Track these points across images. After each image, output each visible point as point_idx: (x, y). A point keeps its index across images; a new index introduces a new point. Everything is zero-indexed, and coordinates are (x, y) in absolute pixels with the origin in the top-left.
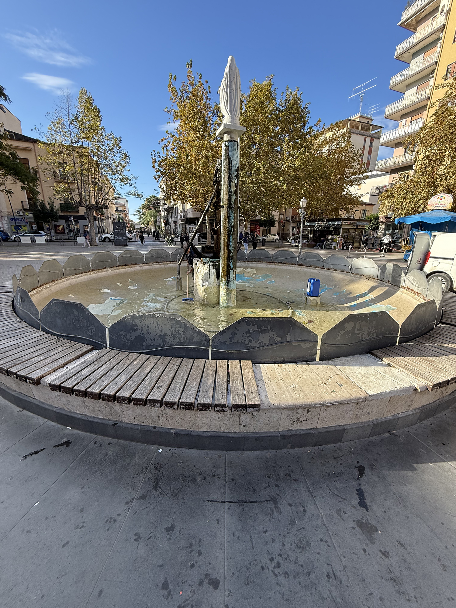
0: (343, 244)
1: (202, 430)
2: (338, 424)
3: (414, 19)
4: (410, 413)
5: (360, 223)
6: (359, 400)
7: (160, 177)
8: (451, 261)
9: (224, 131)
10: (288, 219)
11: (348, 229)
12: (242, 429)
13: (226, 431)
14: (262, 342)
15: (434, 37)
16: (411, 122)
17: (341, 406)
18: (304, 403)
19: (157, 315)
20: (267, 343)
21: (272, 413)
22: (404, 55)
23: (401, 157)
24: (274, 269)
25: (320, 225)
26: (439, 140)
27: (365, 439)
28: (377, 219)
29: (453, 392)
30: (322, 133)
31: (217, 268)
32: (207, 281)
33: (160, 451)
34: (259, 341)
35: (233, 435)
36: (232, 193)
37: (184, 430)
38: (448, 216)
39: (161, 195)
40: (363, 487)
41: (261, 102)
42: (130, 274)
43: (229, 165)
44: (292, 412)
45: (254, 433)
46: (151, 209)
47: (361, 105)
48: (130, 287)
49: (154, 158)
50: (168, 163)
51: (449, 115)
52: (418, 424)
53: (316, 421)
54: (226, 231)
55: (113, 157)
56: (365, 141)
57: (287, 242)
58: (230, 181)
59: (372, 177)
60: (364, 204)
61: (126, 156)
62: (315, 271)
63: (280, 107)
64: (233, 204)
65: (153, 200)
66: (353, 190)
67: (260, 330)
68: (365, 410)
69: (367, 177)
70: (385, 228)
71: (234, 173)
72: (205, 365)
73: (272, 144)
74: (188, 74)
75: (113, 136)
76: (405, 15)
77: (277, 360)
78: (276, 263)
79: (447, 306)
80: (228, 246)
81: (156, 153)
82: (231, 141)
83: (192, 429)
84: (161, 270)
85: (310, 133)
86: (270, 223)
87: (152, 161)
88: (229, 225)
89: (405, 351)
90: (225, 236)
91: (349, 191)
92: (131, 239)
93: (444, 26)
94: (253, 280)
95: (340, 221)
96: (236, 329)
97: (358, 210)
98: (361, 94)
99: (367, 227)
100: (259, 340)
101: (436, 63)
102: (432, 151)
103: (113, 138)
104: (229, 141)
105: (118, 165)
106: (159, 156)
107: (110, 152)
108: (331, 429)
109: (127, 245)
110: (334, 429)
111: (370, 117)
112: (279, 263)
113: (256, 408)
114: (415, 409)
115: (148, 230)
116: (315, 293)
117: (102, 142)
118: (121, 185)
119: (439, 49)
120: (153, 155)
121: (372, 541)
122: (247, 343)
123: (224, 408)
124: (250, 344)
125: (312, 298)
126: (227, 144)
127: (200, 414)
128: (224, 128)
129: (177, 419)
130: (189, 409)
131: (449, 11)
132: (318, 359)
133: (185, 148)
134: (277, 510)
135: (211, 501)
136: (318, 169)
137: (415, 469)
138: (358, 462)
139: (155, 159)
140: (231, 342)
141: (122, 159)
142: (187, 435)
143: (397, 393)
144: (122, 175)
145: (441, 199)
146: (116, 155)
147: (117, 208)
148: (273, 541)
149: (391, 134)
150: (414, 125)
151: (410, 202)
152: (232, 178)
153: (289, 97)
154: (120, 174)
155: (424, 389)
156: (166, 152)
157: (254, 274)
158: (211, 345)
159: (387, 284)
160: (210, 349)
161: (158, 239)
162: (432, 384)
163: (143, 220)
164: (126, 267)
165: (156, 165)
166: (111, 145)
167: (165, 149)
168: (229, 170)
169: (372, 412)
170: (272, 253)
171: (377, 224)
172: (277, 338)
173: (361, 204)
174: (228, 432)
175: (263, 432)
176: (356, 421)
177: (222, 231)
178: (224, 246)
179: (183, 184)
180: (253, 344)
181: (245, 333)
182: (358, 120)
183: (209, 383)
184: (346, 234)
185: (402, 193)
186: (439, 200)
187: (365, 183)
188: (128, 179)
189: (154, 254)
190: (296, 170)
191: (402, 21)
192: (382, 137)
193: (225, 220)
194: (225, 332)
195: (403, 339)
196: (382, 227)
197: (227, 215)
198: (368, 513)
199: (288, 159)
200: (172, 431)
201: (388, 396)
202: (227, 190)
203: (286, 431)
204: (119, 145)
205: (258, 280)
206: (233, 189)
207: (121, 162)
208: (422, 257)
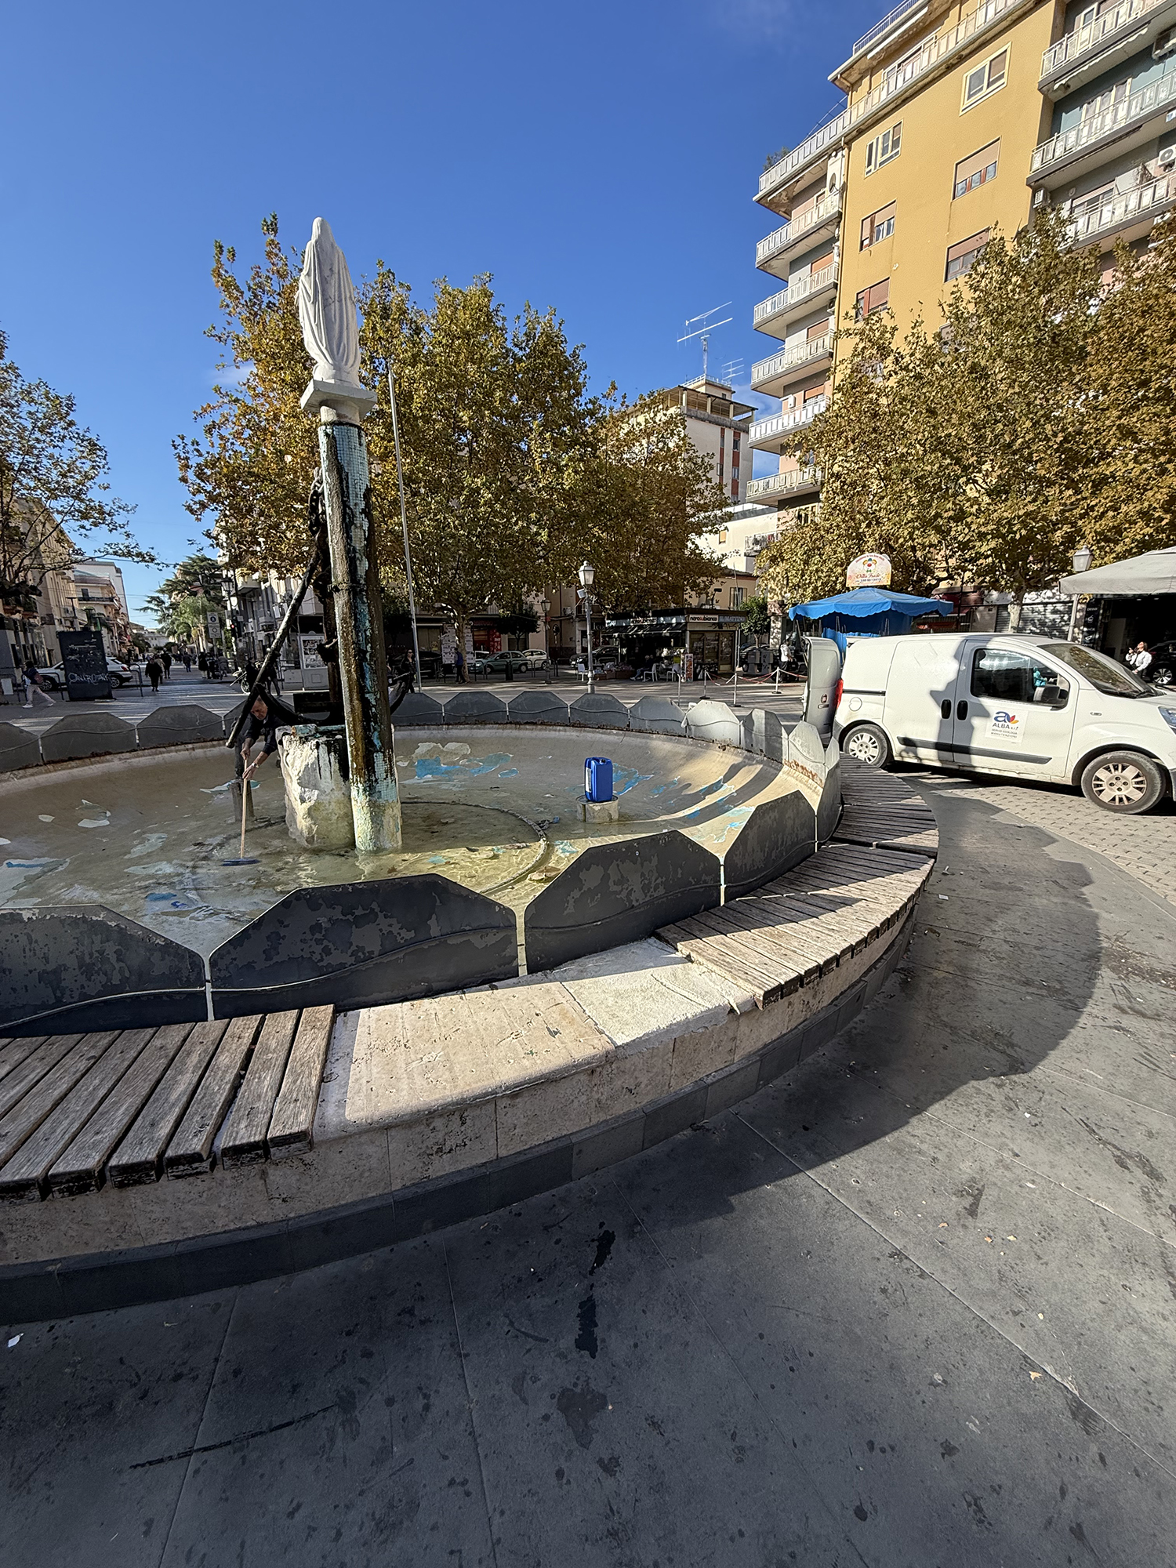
0: (695, 668)
1: (154, 1241)
2: (555, 1135)
3: (784, 194)
4: (734, 1068)
5: (727, 619)
6: (589, 1063)
7: (203, 506)
8: (881, 697)
9: (320, 399)
10: (569, 612)
11: (703, 633)
12: (281, 1211)
13: (232, 1227)
14: (361, 949)
15: (824, 235)
16: (805, 401)
17: (551, 1089)
18: (440, 1102)
19: (26, 915)
20: (377, 949)
21: (360, 1144)
22: (774, 263)
23: (794, 474)
24: (516, 738)
25: (640, 625)
26: (853, 442)
27: (634, 1157)
28: (763, 607)
29: (836, 998)
30: (624, 416)
31: (338, 749)
32: (315, 787)
33: (13, 1342)
34: (354, 948)
35: (263, 1232)
36: (358, 555)
37: (95, 1254)
38: (886, 601)
39: (220, 557)
40: (597, 1293)
41: (467, 335)
42: (85, 786)
43: (341, 482)
44: (418, 1130)
45: (319, 1212)
46: (194, 594)
47: (705, 358)
48: (85, 823)
49: (182, 455)
50: (225, 470)
51: (866, 393)
52: (762, 1091)
53: (492, 1142)
54: (353, 652)
55: (51, 450)
56: (723, 437)
57: (572, 669)
58: (347, 524)
59: (745, 515)
60: (733, 575)
61: (93, 447)
62: (612, 737)
63: (516, 350)
64: (362, 582)
65: (201, 567)
66: (706, 544)
67: (350, 917)
68: (618, 1083)
69: (731, 517)
70: (782, 628)
71: (356, 504)
72: (185, 1040)
73: (504, 435)
74: (268, 249)
75: (48, 393)
76: (768, 181)
77: (411, 990)
78: (520, 724)
79: (856, 800)
80: (362, 690)
81: (190, 443)
82: (340, 423)
83: (123, 1246)
84: (193, 765)
85: (591, 413)
86: (523, 623)
87: (179, 465)
88: (357, 635)
89: (732, 919)
90: (349, 666)
91: (697, 547)
92: (128, 679)
93: (840, 214)
94: (460, 771)
95: (683, 614)
96: (281, 922)
97: (720, 590)
98: (702, 334)
99: (745, 627)
100: (351, 944)
101: (835, 286)
102: (846, 464)
103: (48, 399)
104: (332, 424)
105: (69, 471)
106: (198, 451)
107: (38, 435)
108: (536, 1153)
109: (109, 697)
110: (544, 1150)
111: (728, 384)
112: (527, 723)
113: (298, 1145)
114: (750, 1055)
115: (192, 650)
116: (603, 793)
117: (12, 407)
118: (83, 527)
119: (837, 259)
120: (181, 447)
121: (584, 1439)
122: (316, 957)
123: (196, 1165)
124: (327, 960)
125: (597, 807)
126: (329, 431)
127: (135, 1196)
128: (316, 391)
129: (63, 1228)
130: (83, 1189)
131: (844, 188)
132: (523, 971)
133: (273, 434)
134: (348, 1429)
135: (143, 1465)
136: (619, 496)
137: (731, 1209)
138: (602, 1225)
139: (187, 459)
140: (271, 963)
141: (79, 454)
142: (102, 1268)
143: (688, 1027)
144: (82, 501)
145: (870, 565)
146: (60, 444)
147: (85, 593)
148: (309, 1535)
149: (769, 425)
150: (810, 408)
151: (817, 571)
152: (354, 516)
153: (535, 328)
154: (77, 497)
155: (748, 1007)
156: (217, 441)
157: (464, 756)
158: (208, 977)
159: (759, 758)
160: (209, 989)
161: (215, 677)
162: (762, 993)
163: (173, 623)
164: (73, 764)
165: (191, 475)
166: (40, 416)
167: (215, 432)
168: (343, 496)
169: (638, 1085)
170: (506, 700)
171: (765, 620)
172: (403, 932)
173: (728, 575)
174: (239, 1229)
175: (346, 1205)
176: (602, 1117)
177: (341, 651)
178: (350, 691)
179: (277, 526)
180: (336, 958)
181: (308, 932)
182: (703, 390)
183: (173, 1097)
184: (700, 644)
185: (800, 552)
186: (866, 567)
187: (726, 528)
188: (102, 512)
189: (168, 720)
190: (568, 496)
191: (760, 194)
192: (752, 431)
193: (346, 622)
194: (249, 937)
195: (735, 889)
196: (777, 625)
197: (350, 609)
198: (593, 1362)
199: (544, 471)
200: (50, 1268)
201: (665, 1039)
202: (342, 547)
203: (414, 1185)
204: (69, 418)
205: (477, 770)
206: (359, 543)
207: (78, 464)
208: (828, 691)
